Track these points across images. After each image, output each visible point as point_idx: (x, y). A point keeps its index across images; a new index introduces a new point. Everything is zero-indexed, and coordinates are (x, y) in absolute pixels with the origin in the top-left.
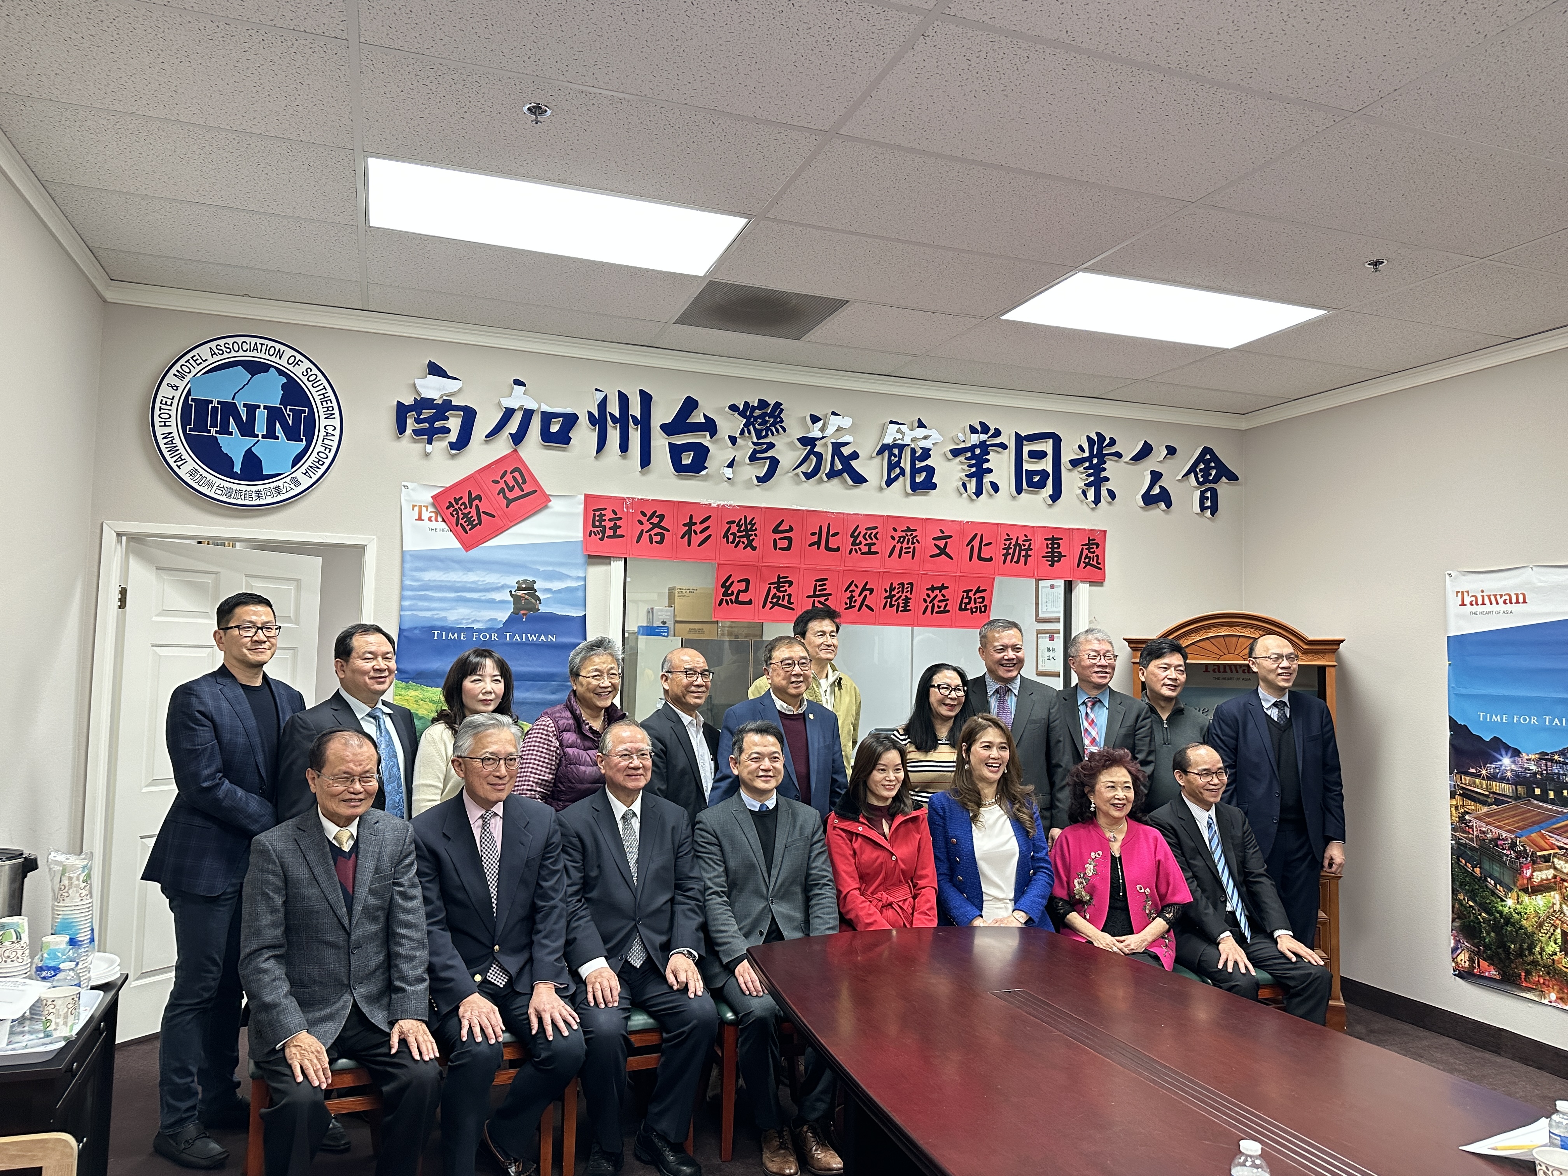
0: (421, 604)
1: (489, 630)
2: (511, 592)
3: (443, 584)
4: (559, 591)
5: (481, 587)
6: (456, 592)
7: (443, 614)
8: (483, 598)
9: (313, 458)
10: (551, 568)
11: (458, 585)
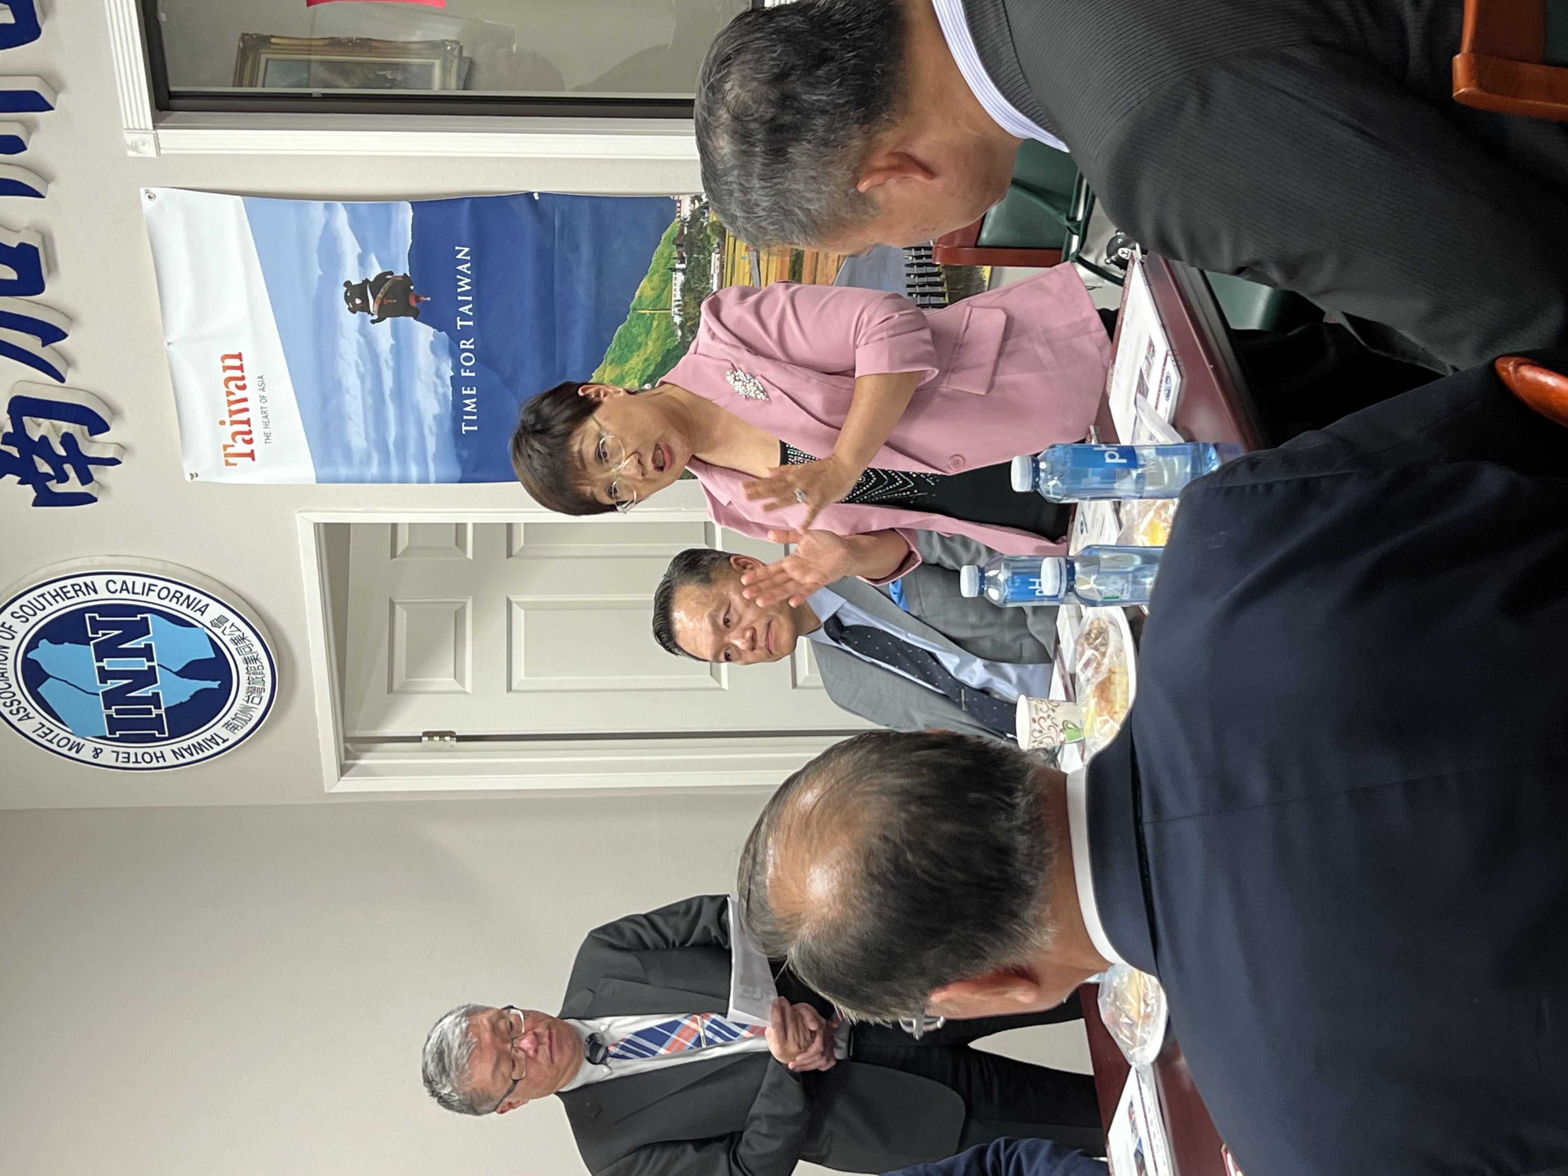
0: (412, 449)
1: (455, 353)
2: (373, 322)
3: (371, 420)
4: (362, 241)
5: (369, 366)
6: (383, 402)
7: (429, 421)
8: (391, 363)
9: (173, 604)
10: (315, 257)
11: (370, 400)
